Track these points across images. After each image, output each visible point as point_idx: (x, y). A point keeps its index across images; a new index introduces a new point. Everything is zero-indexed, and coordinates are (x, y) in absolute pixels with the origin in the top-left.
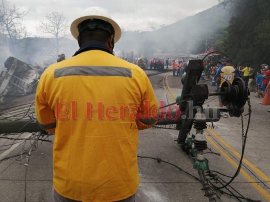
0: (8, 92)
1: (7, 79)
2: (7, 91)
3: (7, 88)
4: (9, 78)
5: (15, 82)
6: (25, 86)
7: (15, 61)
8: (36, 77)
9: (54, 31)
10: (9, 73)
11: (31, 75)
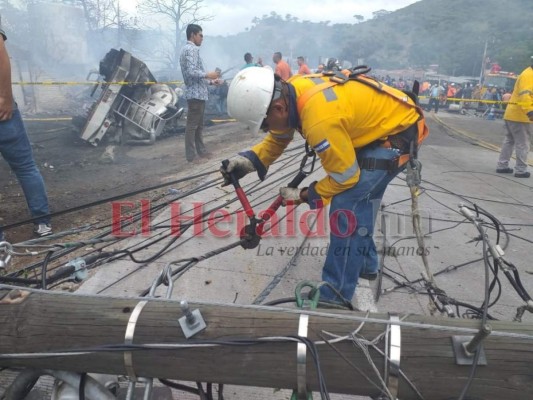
0: (107, 132)
1: (105, 101)
2: (104, 129)
3: (104, 123)
4: (111, 100)
5: (123, 112)
6: (148, 120)
7: (126, 60)
8: (172, 101)
9: (173, 9)
10: (111, 87)
11: (159, 95)
